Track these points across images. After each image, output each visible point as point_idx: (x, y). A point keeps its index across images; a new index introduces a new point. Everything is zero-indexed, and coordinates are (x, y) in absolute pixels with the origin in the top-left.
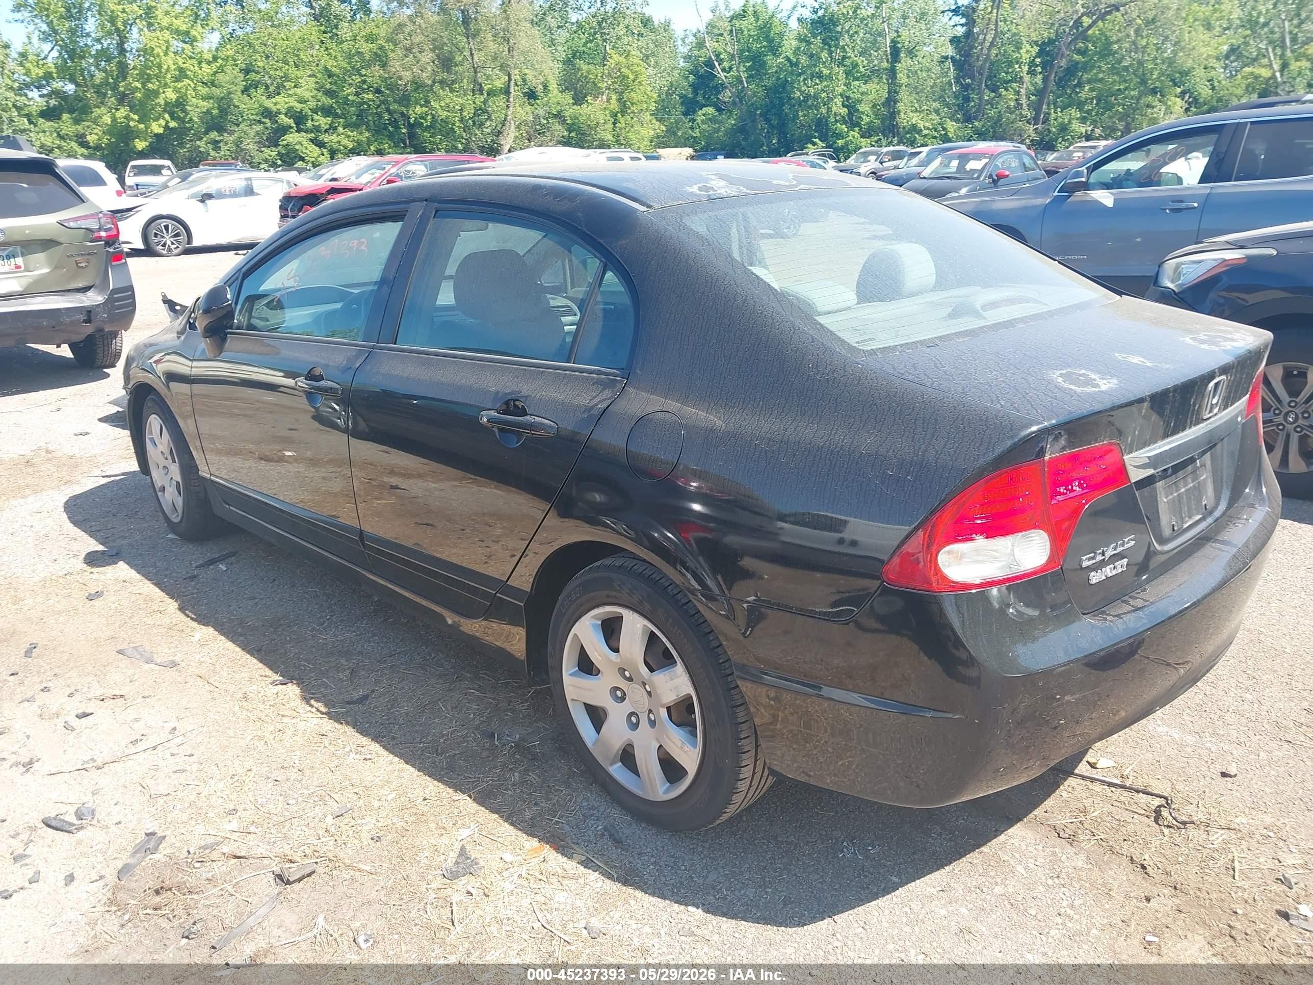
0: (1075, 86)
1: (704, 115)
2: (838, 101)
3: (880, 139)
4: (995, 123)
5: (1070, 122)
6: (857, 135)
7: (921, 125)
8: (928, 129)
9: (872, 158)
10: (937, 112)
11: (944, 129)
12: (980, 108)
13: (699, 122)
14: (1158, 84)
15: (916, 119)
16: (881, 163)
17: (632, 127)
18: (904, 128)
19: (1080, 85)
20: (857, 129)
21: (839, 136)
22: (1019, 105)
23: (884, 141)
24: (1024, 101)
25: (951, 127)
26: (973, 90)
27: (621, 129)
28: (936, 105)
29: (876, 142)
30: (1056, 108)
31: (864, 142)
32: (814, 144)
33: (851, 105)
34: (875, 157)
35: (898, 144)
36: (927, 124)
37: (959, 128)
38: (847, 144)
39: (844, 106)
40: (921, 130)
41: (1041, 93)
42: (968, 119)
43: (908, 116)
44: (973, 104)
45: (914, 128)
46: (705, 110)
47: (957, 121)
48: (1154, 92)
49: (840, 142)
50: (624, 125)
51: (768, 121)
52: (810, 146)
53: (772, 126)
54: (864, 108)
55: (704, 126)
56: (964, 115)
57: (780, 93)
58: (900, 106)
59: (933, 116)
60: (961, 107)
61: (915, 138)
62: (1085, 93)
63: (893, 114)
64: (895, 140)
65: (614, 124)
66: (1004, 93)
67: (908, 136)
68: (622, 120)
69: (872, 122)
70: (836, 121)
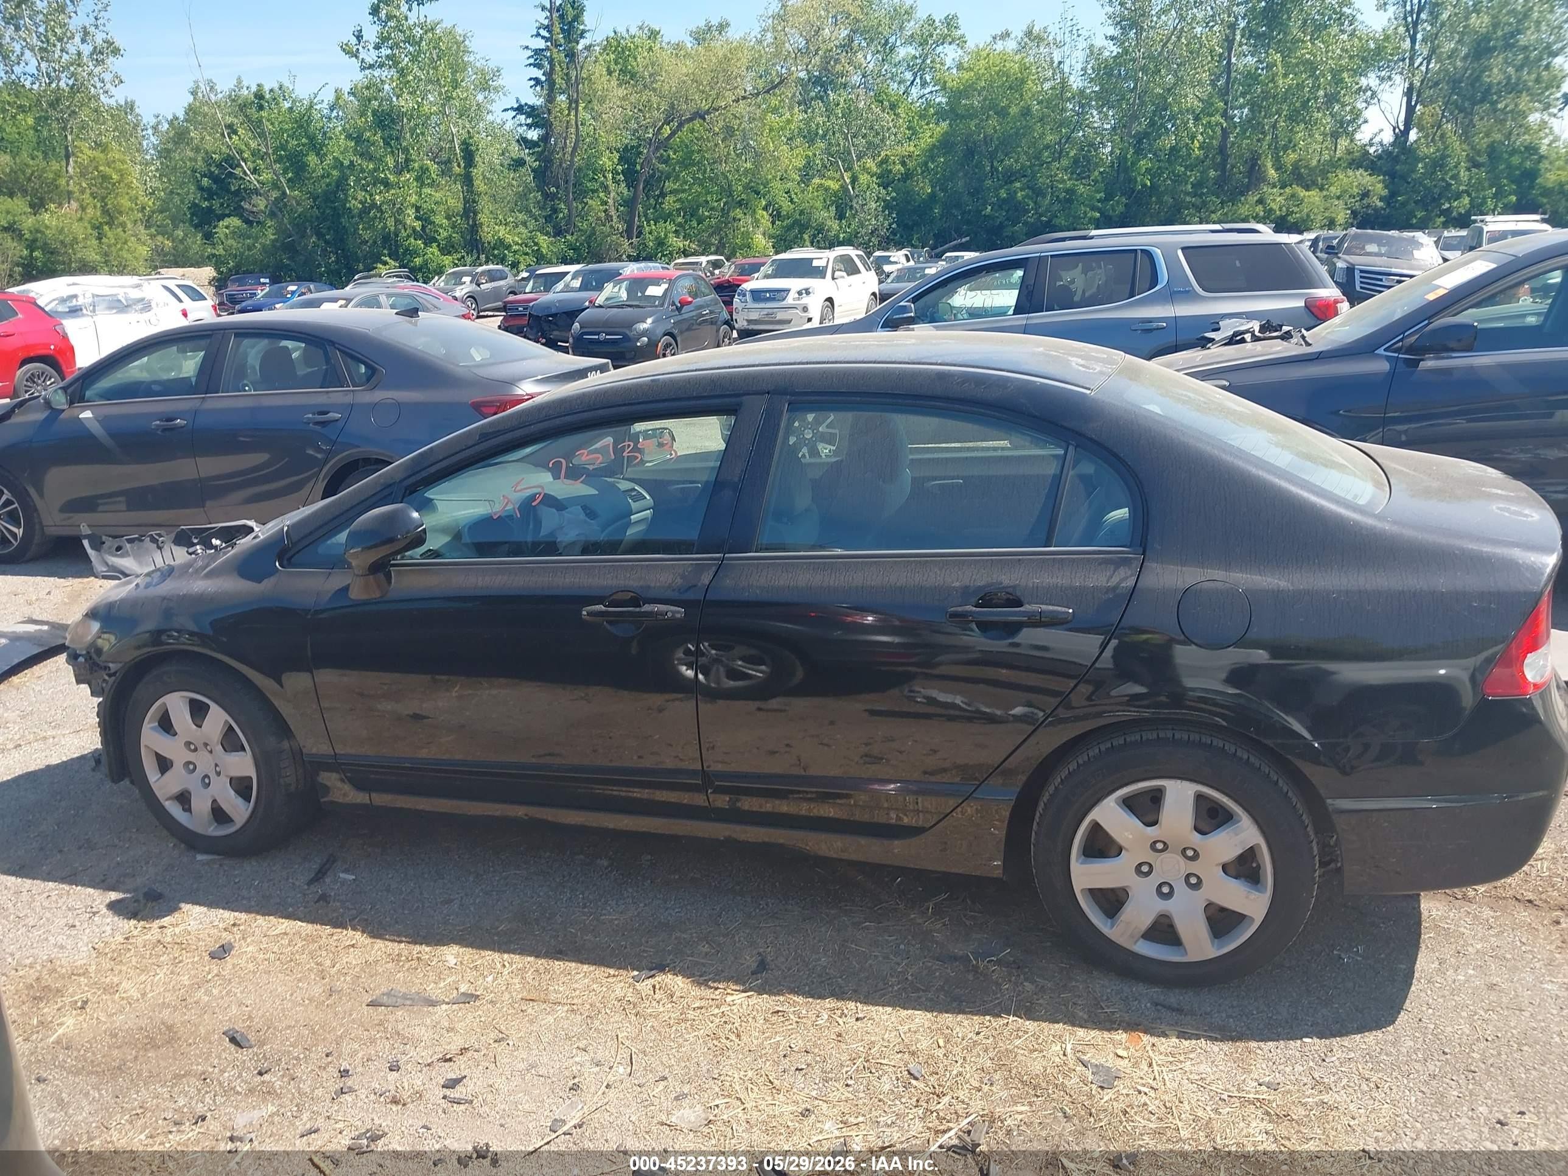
0: (658, 196)
1: (227, 227)
2: (411, 212)
3: (463, 257)
4: (590, 237)
5: (666, 235)
6: (437, 252)
7: (509, 239)
8: (517, 244)
9: (467, 279)
10: (524, 224)
11: (536, 244)
12: (569, 219)
13: (222, 236)
14: (743, 196)
15: (502, 232)
16: (479, 285)
17: (125, 243)
18: (489, 243)
19: (663, 195)
20: (435, 245)
21: (415, 253)
22: (609, 218)
23: (469, 259)
24: (613, 212)
25: (543, 241)
26: (559, 199)
27: (109, 246)
28: (521, 217)
29: (459, 260)
30: (648, 222)
31: (447, 260)
32: (385, 263)
33: (424, 218)
34: (469, 279)
35: (487, 263)
36: (516, 239)
37: (551, 243)
38: (426, 263)
39: (417, 218)
40: (510, 246)
41: (629, 204)
42: (558, 232)
43: (491, 230)
44: (561, 215)
45: (501, 244)
46: (227, 221)
47: (547, 234)
48: (740, 204)
49: (418, 261)
50: (113, 241)
51: (320, 236)
52: (380, 266)
53: (327, 242)
54: (440, 219)
55: (230, 242)
56: (554, 227)
57: (333, 202)
58: (482, 218)
59: (522, 229)
60: (548, 219)
61: (505, 255)
62: (670, 203)
63: (475, 228)
64: (483, 257)
65: (99, 238)
66: (590, 202)
67: (496, 252)
68: (109, 234)
69: (450, 236)
70: (408, 236)
